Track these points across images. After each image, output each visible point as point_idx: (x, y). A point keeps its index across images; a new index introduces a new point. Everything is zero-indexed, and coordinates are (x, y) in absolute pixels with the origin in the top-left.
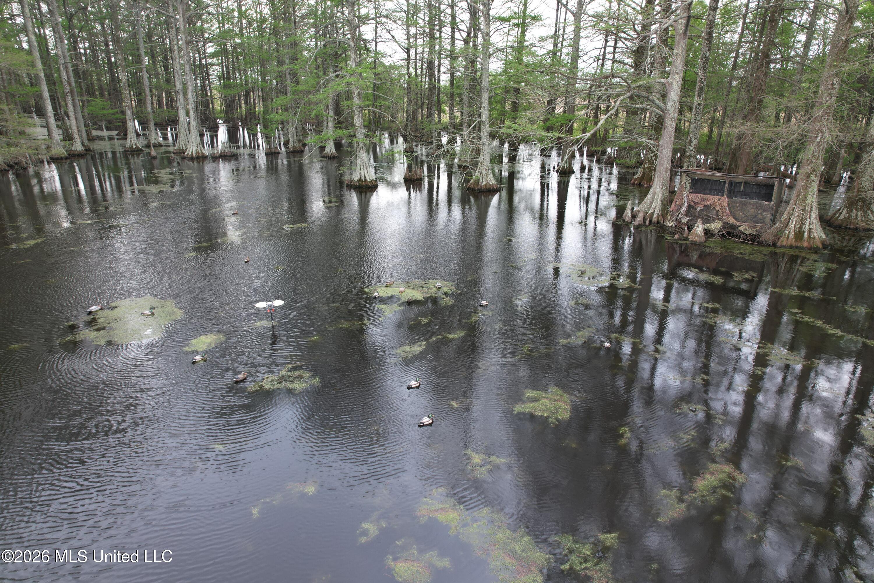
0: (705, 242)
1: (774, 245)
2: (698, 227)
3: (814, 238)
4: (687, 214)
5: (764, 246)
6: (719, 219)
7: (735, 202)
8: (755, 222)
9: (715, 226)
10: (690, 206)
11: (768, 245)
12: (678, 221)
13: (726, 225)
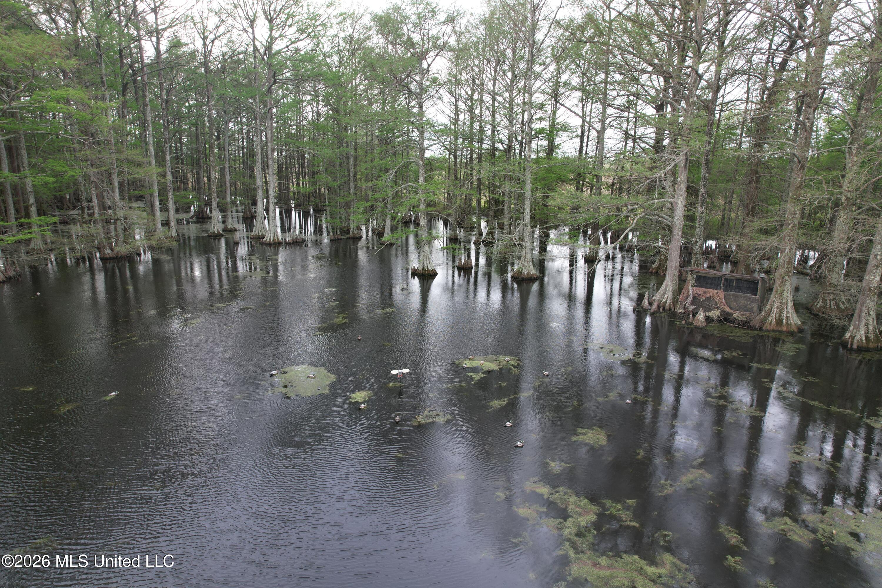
0: (706, 326)
1: (761, 329)
2: (700, 314)
3: (791, 324)
4: (693, 303)
5: (752, 330)
6: (718, 308)
7: (729, 295)
8: (745, 311)
9: (714, 314)
10: (694, 297)
11: (755, 329)
12: (686, 308)
13: (723, 312)
